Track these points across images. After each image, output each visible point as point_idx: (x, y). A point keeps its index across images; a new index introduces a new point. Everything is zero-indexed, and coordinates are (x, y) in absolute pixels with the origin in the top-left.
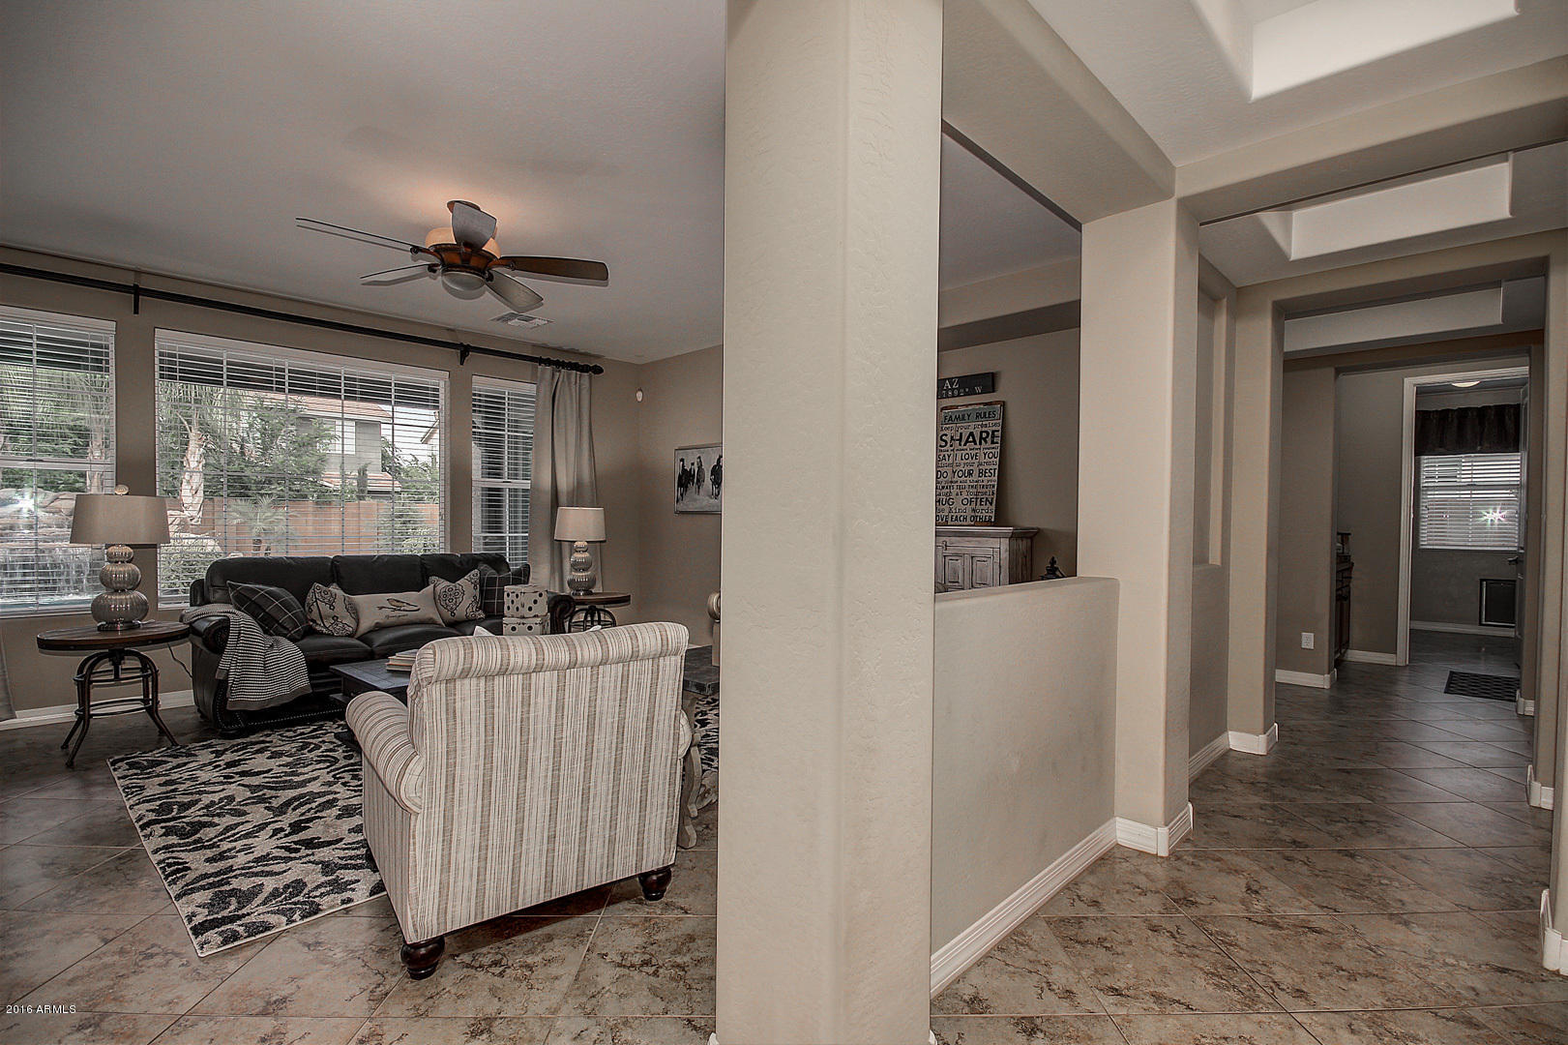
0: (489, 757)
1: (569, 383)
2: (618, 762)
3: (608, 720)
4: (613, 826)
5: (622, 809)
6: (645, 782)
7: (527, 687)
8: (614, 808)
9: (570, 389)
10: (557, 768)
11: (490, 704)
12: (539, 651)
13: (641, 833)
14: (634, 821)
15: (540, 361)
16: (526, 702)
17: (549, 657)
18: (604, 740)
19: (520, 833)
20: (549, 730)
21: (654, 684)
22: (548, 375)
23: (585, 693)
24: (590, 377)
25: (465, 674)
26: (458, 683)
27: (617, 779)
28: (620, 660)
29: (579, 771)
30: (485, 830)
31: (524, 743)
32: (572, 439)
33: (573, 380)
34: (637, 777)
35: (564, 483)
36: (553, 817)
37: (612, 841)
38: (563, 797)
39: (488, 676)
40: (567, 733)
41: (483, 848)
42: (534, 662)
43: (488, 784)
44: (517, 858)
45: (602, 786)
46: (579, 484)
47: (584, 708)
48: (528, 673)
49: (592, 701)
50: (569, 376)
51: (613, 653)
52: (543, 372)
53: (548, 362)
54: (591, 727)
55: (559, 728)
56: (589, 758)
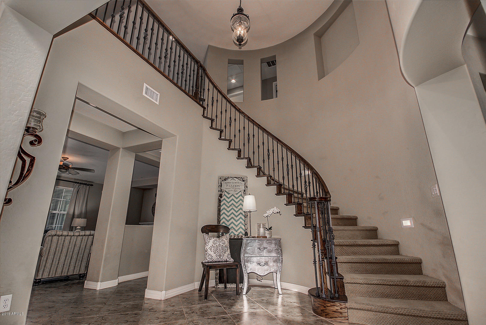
0: (56, 249)
1: (83, 188)
2: (78, 253)
3: (78, 245)
4: (75, 264)
5: (78, 261)
6: (83, 257)
7: (65, 238)
8: (76, 261)
9: (83, 189)
10: (67, 252)
11: (58, 240)
12: (68, 233)
13: (80, 266)
14: (80, 263)
15: (76, 183)
16: (64, 241)
17: (70, 234)
18: (77, 249)
19: (58, 263)
20: (67, 246)
21: (87, 240)
22: (77, 186)
23: (75, 241)
24: (89, 187)
25: (55, 235)
26: (54, 237)
27: (78, 256)
28: (82, 236)
29: (71, 253)
30: (53, 261)
31: (63, 247)
32: (81, 201)
33: (84, 188)
34: (82, 256)
35: (77, 212)
36: (65, 261)
37: (75, 267)
38: (67, 258)
39: (59, 236)
40: (70, 247)
41: (52, 264)
42: (67, 234)
43: (55, 253)
44: (57, 267)
45: (75, 256)
46: (81, 213)
47: (74, 243)
48: (65, 236)
49: (76, 242)
50: (83, 186)
51: (81, 234)
52: (76, 185)
53: (78, 183)
54: (75, 246)
55: (69, 245)
56: (73, 251)
